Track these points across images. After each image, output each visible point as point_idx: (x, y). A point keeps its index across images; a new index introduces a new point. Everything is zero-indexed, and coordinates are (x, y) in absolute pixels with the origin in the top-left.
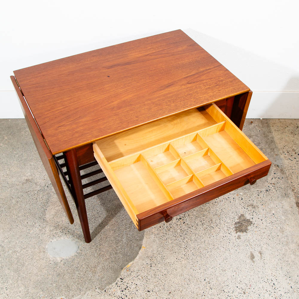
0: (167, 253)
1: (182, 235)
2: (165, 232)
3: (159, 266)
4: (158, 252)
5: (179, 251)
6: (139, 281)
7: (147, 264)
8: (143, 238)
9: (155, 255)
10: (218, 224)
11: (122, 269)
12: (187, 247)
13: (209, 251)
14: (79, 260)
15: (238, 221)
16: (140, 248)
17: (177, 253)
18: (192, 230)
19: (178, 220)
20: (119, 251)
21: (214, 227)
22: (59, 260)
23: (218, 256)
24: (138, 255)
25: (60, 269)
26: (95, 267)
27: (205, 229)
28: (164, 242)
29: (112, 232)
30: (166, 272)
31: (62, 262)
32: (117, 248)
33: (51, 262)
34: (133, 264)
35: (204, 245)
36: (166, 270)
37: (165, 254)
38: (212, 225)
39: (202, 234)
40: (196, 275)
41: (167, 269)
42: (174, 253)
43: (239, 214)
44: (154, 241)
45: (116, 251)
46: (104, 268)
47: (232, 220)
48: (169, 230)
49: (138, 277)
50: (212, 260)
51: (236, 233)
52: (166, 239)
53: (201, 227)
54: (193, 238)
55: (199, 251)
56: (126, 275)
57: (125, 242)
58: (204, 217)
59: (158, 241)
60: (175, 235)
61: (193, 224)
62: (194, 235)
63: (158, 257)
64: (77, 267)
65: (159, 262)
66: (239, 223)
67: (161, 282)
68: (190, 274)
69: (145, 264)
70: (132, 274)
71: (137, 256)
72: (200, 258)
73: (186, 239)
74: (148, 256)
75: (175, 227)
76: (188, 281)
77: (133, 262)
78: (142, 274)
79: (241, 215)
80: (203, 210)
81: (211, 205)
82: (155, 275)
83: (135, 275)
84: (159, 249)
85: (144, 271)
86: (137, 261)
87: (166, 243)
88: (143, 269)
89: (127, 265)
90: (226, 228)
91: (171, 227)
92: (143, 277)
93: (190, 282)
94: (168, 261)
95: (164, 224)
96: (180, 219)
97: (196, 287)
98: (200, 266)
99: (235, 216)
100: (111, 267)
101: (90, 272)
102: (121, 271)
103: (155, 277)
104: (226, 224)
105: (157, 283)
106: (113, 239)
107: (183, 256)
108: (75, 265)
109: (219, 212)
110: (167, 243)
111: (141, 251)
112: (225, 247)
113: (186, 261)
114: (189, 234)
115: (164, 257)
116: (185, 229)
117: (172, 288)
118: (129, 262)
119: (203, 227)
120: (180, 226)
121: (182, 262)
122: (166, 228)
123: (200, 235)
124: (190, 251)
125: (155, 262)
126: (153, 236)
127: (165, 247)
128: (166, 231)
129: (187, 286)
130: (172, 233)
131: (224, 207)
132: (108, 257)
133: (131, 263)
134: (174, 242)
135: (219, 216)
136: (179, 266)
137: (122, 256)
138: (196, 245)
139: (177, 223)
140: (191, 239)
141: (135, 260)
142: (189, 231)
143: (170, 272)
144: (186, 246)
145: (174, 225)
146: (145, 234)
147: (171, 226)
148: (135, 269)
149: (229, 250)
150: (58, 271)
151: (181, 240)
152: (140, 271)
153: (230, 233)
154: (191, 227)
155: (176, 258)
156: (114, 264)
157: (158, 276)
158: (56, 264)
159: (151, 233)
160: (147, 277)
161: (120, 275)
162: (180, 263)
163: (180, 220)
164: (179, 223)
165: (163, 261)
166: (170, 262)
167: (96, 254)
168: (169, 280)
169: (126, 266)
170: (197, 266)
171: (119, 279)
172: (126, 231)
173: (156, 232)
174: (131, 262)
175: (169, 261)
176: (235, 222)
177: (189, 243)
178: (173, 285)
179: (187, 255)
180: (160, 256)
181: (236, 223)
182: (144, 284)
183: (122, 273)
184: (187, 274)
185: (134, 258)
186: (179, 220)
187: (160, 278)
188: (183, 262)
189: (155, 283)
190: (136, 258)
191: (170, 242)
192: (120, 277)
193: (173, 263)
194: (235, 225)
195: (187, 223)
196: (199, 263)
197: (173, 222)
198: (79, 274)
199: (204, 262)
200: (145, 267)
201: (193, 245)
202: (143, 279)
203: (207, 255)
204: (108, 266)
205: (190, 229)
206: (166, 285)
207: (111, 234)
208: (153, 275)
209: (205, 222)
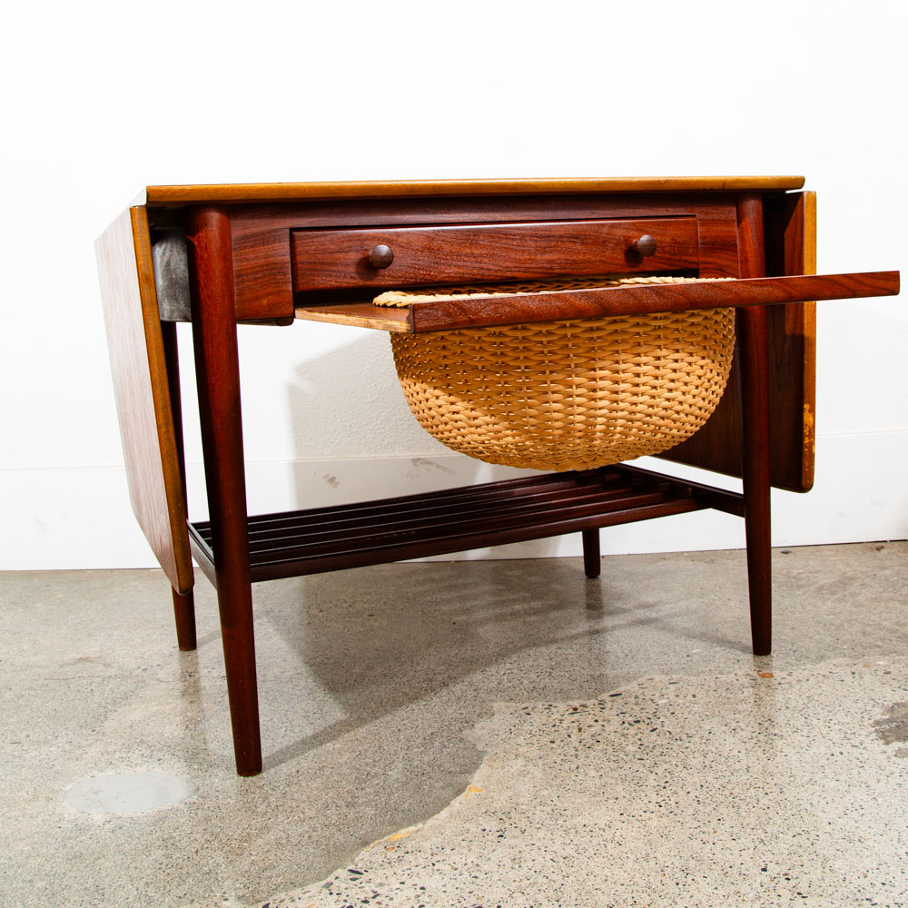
0: (578, 800)
1: (645, 757)
2: (573, 752)
3: (541, 834)
4: (538, 800)
5: (634, 794)
6: (438, 877)
7: (484, 830)
8: (478, 768)
9: (524, 807)
10: (800, 727)
11: (366, 844)
12: (667, 785)
13: (768, 791)
14: (182, 820)
15: (887, 717)
16: (459, 792)
17: (623, 802)
18: (687, 745)
19: (626, 725)
20: (364, 800)
21: (786, 735)
22: (98, 818)
23: (815, 803)
24: (448, 808)
25: (90, 842)
26: (248, 838)
27: (746, 740)
28: (564, 774)
29: (347, 756)
30: (570, 851)
31: (108, 826)
32: (357, 793)
33: (63, 824)
34: (419, 833)
35: (744, 777)
36: (572, 846)
37: (566, 805)
38: (776, 731)
39: (735, 752)
40: (718, 856)
41: (575, 842)
42: (611, 801)
43: (886, 703)
44: (523, 774)
45: (350, 800)
46: (284, 841)
47: (859, 716)
48: (589, 747)
49: (436, 867)
50: (789, 813)
51: (887, 743)
52: (574, 767)
53: (728, 736)
54: (695, 762)
55: (727, 792)
56: (380, 860)
57: (398, 779)
58: (737, 716)
59: (539, 774)
60: (613, 758)
61: (692, 732)
62: (696, 755)
63: (538, 812)
64: (166, 837)
65: (538, 826)
66: (890, 721)
67: (540, 879)
68: (686, 854)
69: (473, 829)
70: (410, 857)
71: (441, 812)
72: (730, 808)
73: (666, 766)
74: (493, 811)
75: (617, 740)
76: (679, 874)
77: (420, 825)
78: (456, 858)
79: (896, 704)
80: (732, 700)
81: (763, 689)
82: (517, 861)
83: (421, 861)
84: (545, 792)
85: (465, 851)
86: (438, 822)
87: (574, 778)
88: (464, 843)
89: (389, 834)
90: (835, 736)
91: (598, 741)
92: (459, 866)
93: (690, 877)
94: (579, 821)
95: (569, 736)
96: (638, 722)
97: (721, 892)
98: (736, 830)
99: (869, 708)
100: (316, 838)
101: (218, 852)
102: (357, 849)
103: (517, 866)
104: (837, 727)
105: (526, 882)
106: (345, 770)
107: (652, 807)
108: (159, 834)
109: (801, 702)
110: (580, 777)
111: (461, 798)
112: (842, 778)
113: (664, 820)
114: (675, 755)
115: (563, 812)
116: (659, 742)
117: (596, 898)
118: (401, 826)
119: (738, 735)
120: (639, 737)
121: (649, 823)
122: (576, 744)
123: (725, 754)
124: (681, 793)
125: (523, 823)
126: (521, 762)
127: (568, 787)
128: (576, 750)
129: (673, 889)
130: (600, 754)
131: (819, 691)
132: (312, 814)
133: (412, 828)
134: (611, 774)
135: (801, 711)
136: (633, 834)
137: (373, 812)
138: (710, 779)
139: (626, 732)
140: (686, 764)
141: (430, 822)
142: (675, 748)
143: (591, 852)
144: (667, 782)
145: (612, 737)
146: (486, 758)
147: (599, 738)
148: (427, 845)
149: (863, 785)
150: (76, 849)
151: (641, 769)
152: (448, 851)
153: (857, 744)
154: (684, 737)
155: (622, 812)
156: (333, 831)
157: (530, 864)
158: (80, 829)
159: (513, 756)
160: (477, 865)
161: (352, 861)
162: (636, 824)
163: (637, 725)
164: (632, 731)
165: (560, 822)
166: (592, 823)
167: (264, 806)
168: (584, 872)
169: (386, 838)
170: (719, 832)
171: (342, 873)
172: (406, 754)
173: (534, 753)
174: (410, 824)
175: (586, 822)
176: (871, 722)
177: (676, 774)
178: (603, 886)
179: (672, 802)
180: (548, 809)
181: (877, 723)
182: (462, 886)
183: (360, 856)
184: (672, 853)
185: (425, 816)
186: (630, 724)
187: (538, 868)
188: (654, 823)
189: (514, 884)
190: (435, 817)
191: (593, 773)
192: (352, 867)
193: (602, 826)
194: (877, 727)
195: (665, 729)
196: (728, 824)
197: (608, 731)
198: (168, 856)
199: (752, 820)
200: (470, 836)
201: (695, 779)
202: (457, 872)
203: (765, 801)
204: (306, 836)
205: (679, 743)
206: (567, 889)
207: (342, 761)
208: (507, 861)
209: (743, 726)
